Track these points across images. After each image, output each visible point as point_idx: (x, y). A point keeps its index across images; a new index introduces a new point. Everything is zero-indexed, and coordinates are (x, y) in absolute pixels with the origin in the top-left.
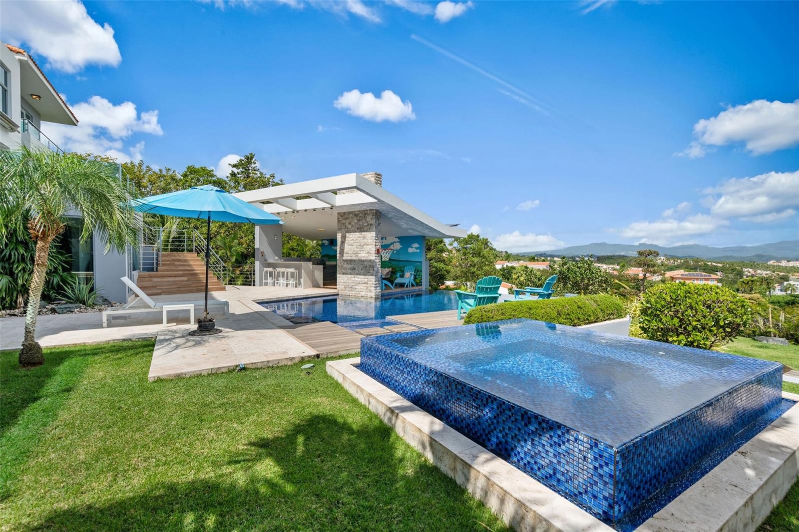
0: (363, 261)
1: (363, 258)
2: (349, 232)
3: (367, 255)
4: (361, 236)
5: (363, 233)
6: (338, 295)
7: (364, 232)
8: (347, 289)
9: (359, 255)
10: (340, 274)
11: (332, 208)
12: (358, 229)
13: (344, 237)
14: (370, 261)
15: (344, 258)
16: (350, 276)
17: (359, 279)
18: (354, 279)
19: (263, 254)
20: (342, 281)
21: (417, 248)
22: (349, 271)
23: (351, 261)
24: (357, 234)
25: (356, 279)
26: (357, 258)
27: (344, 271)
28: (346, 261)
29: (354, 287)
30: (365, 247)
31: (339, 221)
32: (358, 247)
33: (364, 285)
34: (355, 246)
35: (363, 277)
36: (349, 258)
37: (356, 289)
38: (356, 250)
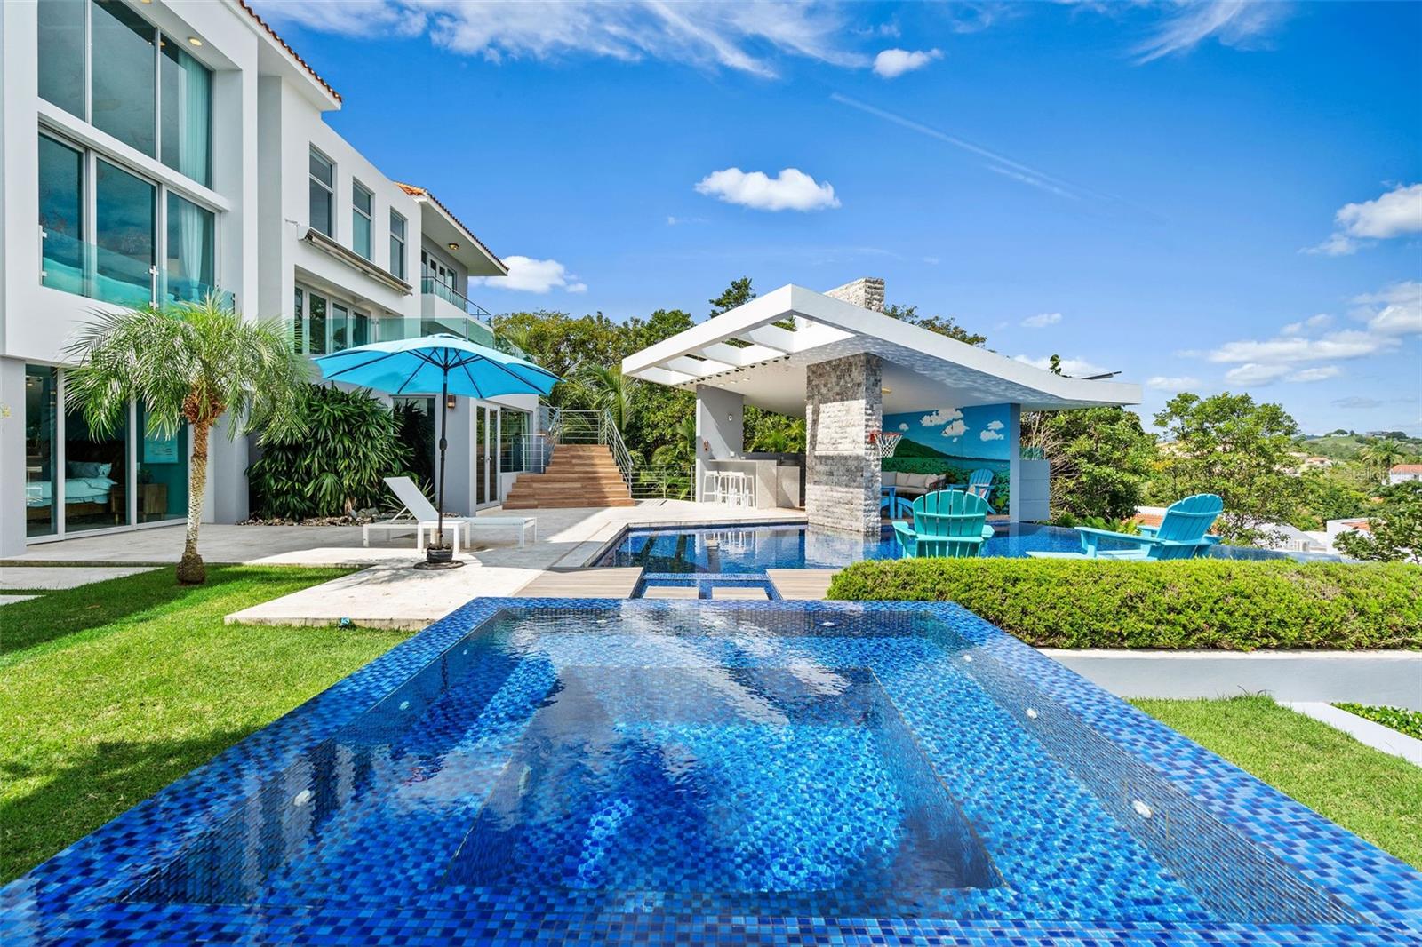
0: (845, 458)
1: (846, 453)
2: (826, 400)
3: (851, 446)
4: (843, 408)
5: (846, 403)
6: (806, 523)
7: (847, 399)
8: (821, 512)
9: (840, 447)
10: (811, 482)
11: (787, 358)
12: (838, 394)
13: (816, 412)
14: (857, 458)
15: (817, 453)
16: (825, 487)
17: (839, 495)
18: (831, 493)
19: (707, 447)
20: (814, 498)
21: (998, 432)
22: (824, 478)
23: (827, 457)
24: (837, 405)
25: (835, 494)
26: (836, 453)
27: (816, 477)
28: (820, 458)
29: (830, 509)
30: (848, 430)
31: (809, 382)
32: (838, 430)
33: (847, 506)
34: (833, 430)
35: (846, 489)
36: (823, 453)
37: (833, 513)
38: (836, 435)
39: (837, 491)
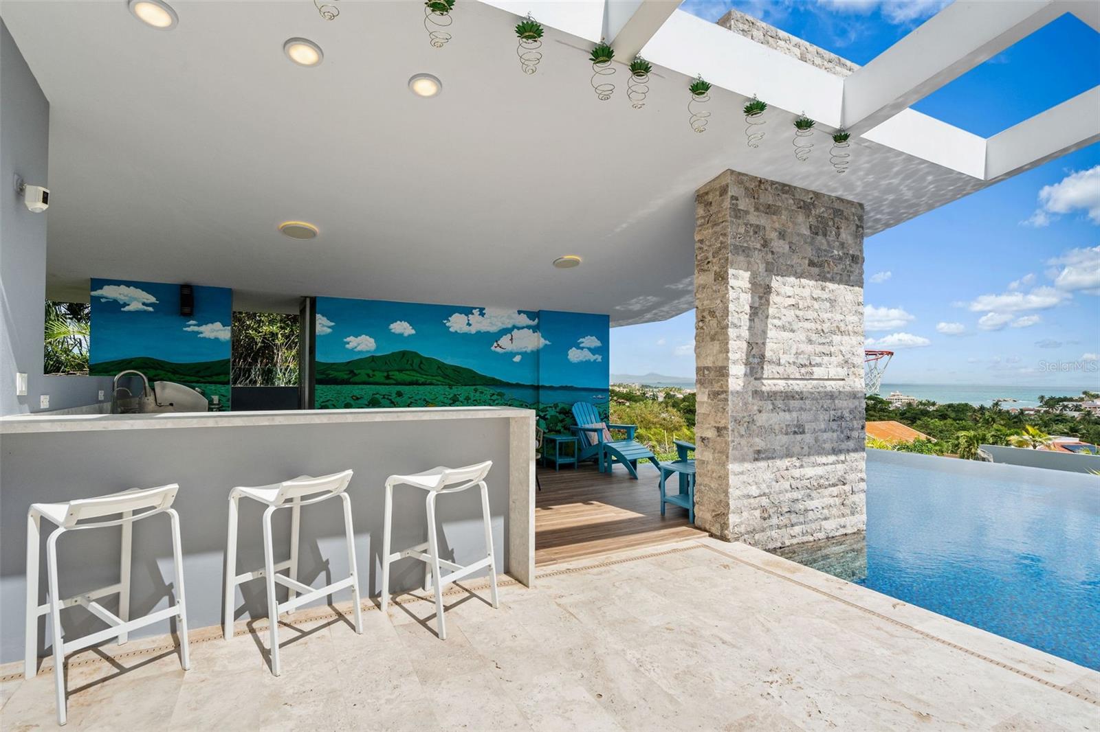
0: (831, 396)
2: (782, 272)
3: (842, 372)
4: (825, 295)
5: (830, 286)
7: (832, 280)
8: (774, 521)
9: (818, 372)
10: (743, 460)
12: (812, 264)
15: (768, 385)
16: (786, 462)
17: (820, 471)
18: (797, 473)
22: (781, 441)
23: (789, 396)
24: (809, 287)
25: (809, 472)
26: (809, 385)
27: (759, 443)
28: (772, 396)
29: (800, 506)
30: (837, 339)
32: (814, 337)
33: (835, 490)
34: (802, 336)
35: (832, 458)
36: (781, 385)
37: (806, 511)
38: (809, 348)
39: (815, 465)
